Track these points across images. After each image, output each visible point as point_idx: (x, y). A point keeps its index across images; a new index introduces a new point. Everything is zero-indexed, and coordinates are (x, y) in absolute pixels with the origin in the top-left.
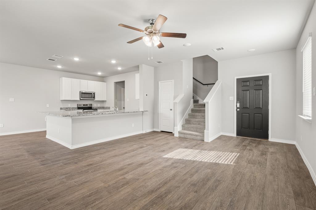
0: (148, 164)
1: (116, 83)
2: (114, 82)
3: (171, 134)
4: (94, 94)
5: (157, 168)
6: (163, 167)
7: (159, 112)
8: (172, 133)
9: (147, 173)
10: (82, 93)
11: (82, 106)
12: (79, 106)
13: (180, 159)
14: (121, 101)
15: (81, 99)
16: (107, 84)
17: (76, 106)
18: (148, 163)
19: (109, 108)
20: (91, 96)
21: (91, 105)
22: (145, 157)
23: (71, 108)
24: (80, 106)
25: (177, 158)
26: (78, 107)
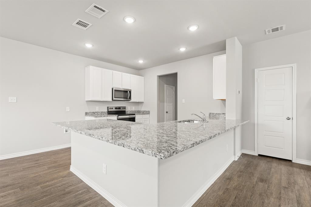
1: (160, 77)
2: (158, 76)
3: (287, 163)
4: (130, 92)
7: (256, 122)
8: (291, 161)
10: (115, 90)
11: (114, 110)
12: (109, 110)
14: (164, 102)
15: (114, 99)
16: (144, 78)
17: (106, 111)
19: (148, 113)
20: (126, 94)
21: (125, 108)
23: (99, 112)
24: (111, 110)
26: (108, 112)
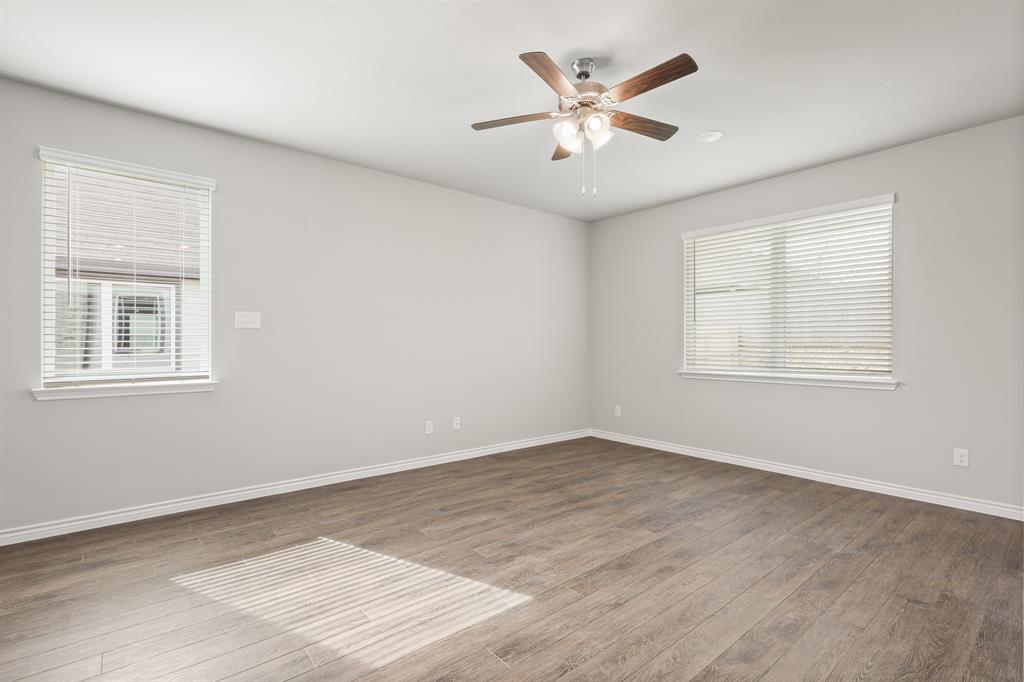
0: (600, 564)
5: (569, 548)
6: (549, 549)
9: (599, 537)
13: (468, 574)
18: (599, 569)
22: (617, 605)
25: (477, 583)
